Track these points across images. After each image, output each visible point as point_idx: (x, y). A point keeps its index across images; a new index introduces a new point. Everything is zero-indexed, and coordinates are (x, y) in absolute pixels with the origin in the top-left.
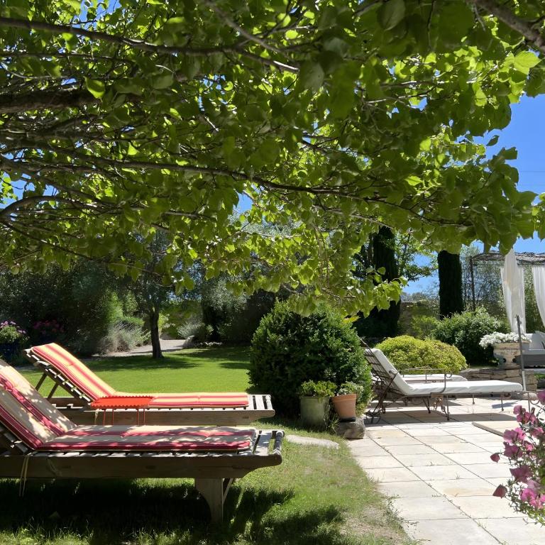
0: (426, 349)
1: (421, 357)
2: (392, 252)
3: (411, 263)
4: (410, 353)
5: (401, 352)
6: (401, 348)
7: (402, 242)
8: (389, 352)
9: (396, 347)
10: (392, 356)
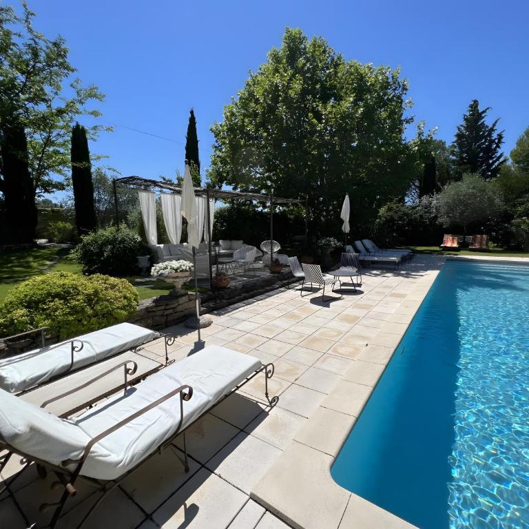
0: (96, 293)
1: (90, 305)
2: (27, 165)
3: (46, 178)
8: (37, 303)
9: (49, 294)
10: (44, 310)
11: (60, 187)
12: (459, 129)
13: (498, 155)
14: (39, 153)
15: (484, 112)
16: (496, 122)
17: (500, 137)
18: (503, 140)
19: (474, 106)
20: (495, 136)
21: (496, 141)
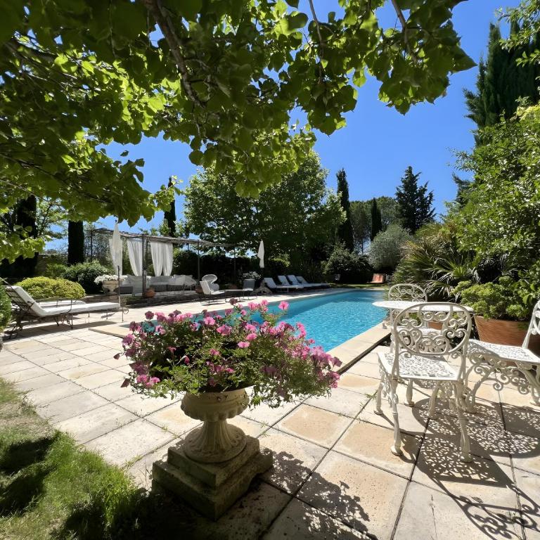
0: (58, 285)
1: (54, 290)
2: (33, 220)
3: (48, 229)
4: (45, 288)
5: (38, 287)
6: (38, 285)
7: (42, 214)
8: (28, 288)
10: (30, 291)
11: (59, 236)
12: (398, 189)
13: (431, 209)
14: (45, 211)
15: (417, 176)
16: (427, 184)
17: (431, 196)
18: (433, 198)
19: (410, 171)
20: (426, 195)
21: (428, 199)
